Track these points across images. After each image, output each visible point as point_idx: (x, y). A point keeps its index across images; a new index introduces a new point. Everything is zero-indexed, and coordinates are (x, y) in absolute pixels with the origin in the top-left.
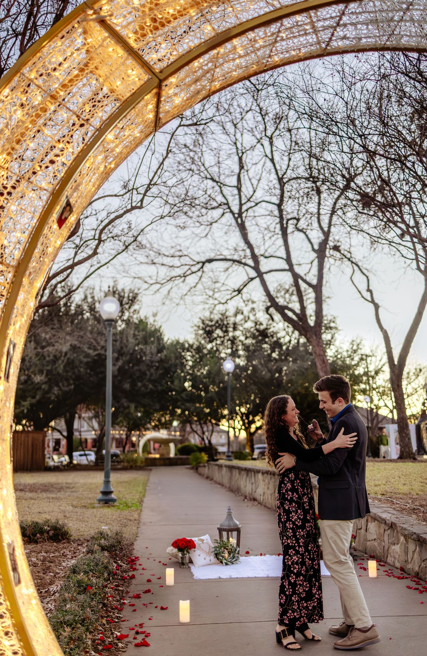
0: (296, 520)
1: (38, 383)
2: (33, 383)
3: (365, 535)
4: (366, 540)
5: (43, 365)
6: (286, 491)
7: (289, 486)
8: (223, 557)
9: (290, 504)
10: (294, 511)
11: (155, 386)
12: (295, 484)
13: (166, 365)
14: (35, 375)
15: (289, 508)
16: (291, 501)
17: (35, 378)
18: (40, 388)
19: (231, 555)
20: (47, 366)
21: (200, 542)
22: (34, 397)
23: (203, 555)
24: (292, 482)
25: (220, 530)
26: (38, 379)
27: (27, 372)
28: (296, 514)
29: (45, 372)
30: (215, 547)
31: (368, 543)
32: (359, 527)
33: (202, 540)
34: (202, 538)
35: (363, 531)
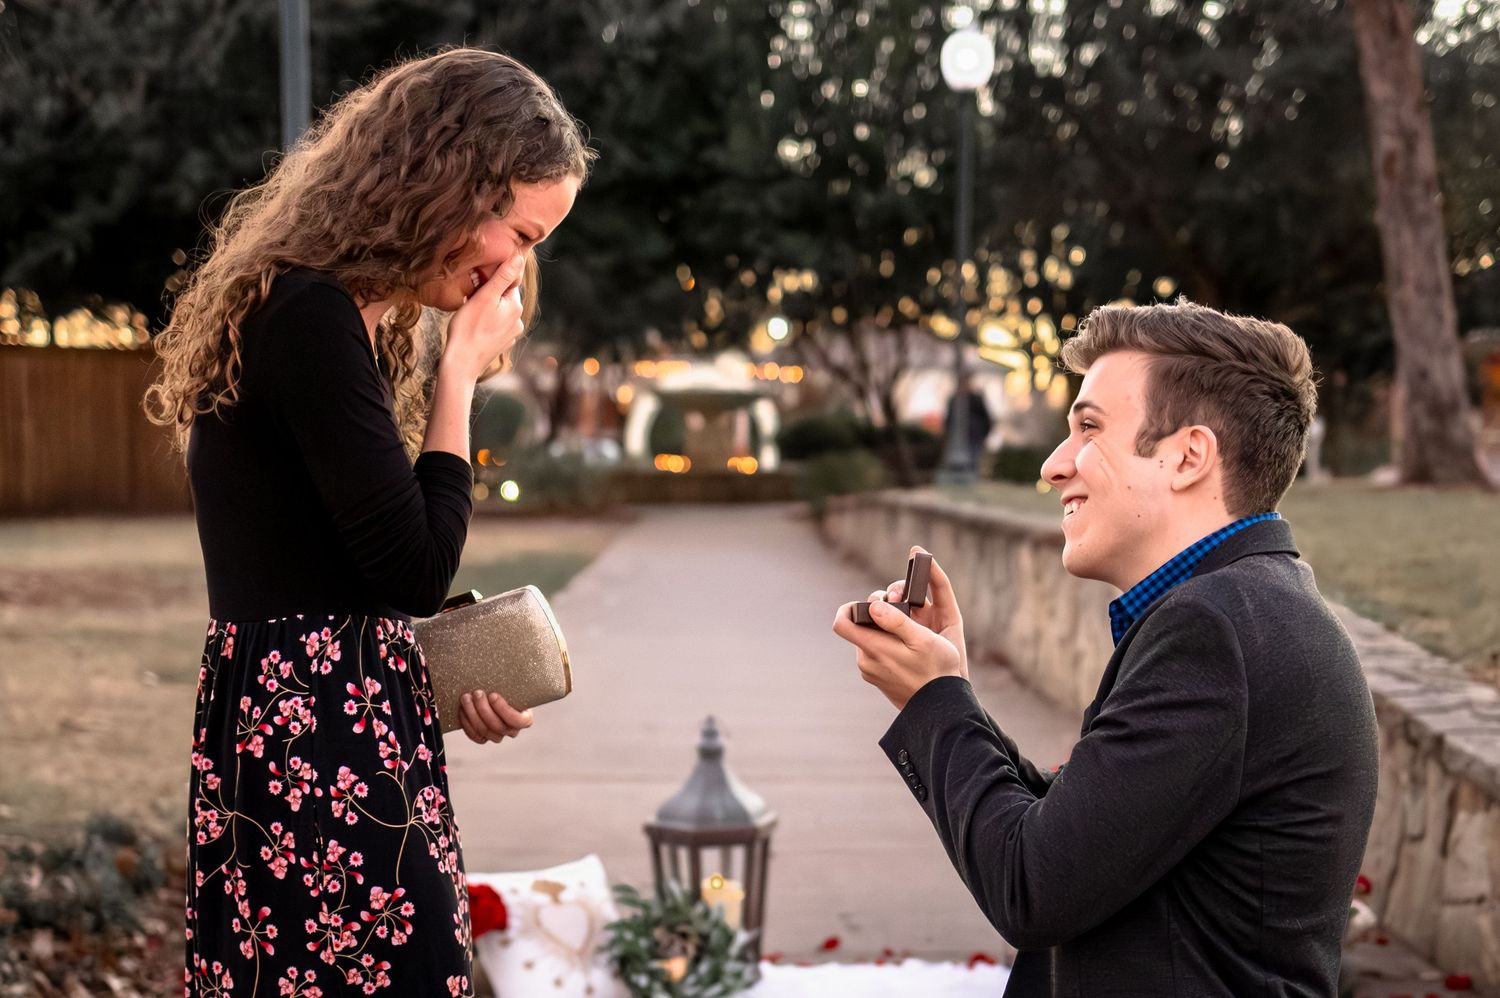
0: (346, 960)
1: (115, 133)
2: (92, 130)
3: (1438, 874)
4: (1440, 896)
5: (133, 49)
6: (274, 747)
7: (298, 713)
8: (654, 975)
9: (303, 849)
10: (332, 901)
11: (644, 157)
12: (350, 708)
13: (693, 59)
14: (97, 94)
15: (295, 871)
16: (314, 823)
17: (97, 111)
18: (123, 158)
19: (704, 968)
20: (154, 50)
21: (543, 899)
22: (103, 197)
23: (550, 966)
24: (326, 694)
25: (658, 836)
26: (112, 110)
27: (61, 81)
28: (349, 917)
29: (141, 80)
30: (620, 926)
31: (1449, 913)
32: (1413, 828)
33: (554, 890)
34: (551, 875)
35: (1428, 850)
